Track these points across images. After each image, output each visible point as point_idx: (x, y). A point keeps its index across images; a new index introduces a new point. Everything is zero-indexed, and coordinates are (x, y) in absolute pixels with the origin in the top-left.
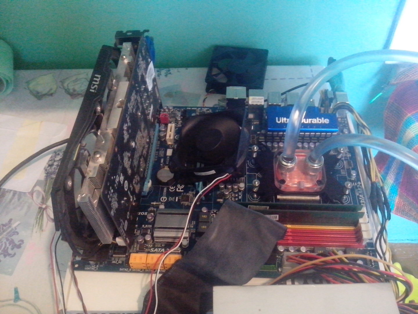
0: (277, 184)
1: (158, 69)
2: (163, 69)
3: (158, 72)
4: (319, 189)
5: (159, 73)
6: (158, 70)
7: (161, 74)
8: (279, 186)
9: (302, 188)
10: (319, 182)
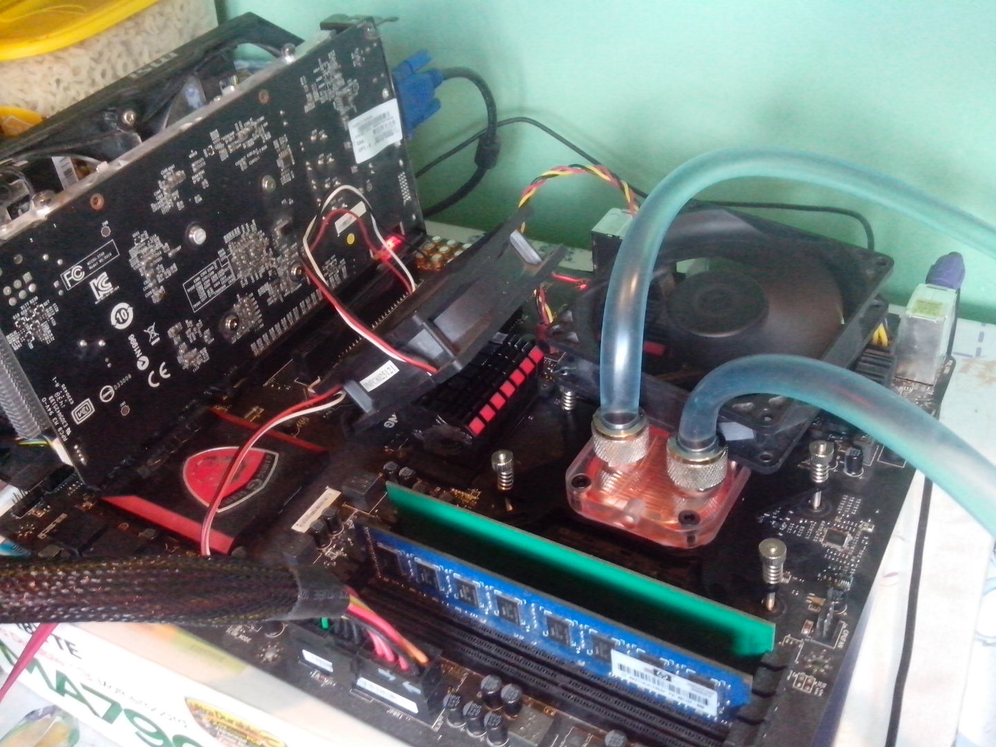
10: (685, 516)
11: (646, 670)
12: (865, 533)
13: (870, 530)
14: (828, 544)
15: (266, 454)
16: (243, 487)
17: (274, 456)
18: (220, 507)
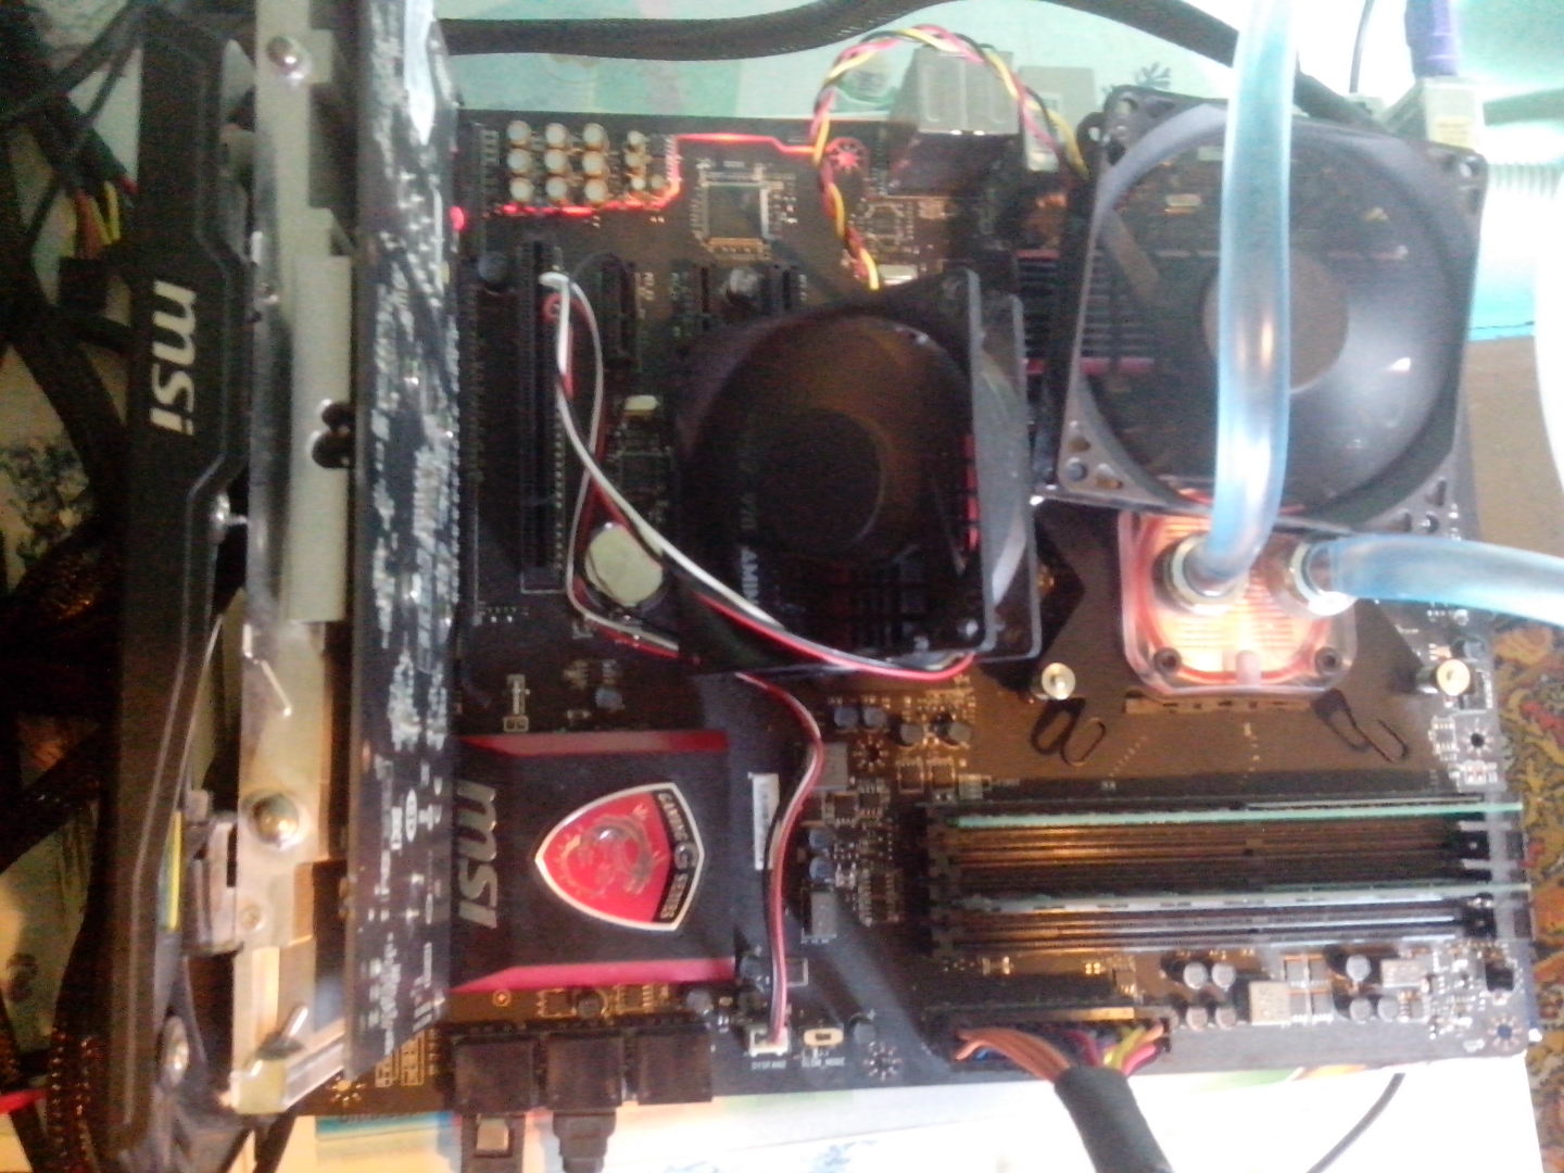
15: (655, 794)
16: (673, 871)
17: (669, 792)
18: (670, 920)
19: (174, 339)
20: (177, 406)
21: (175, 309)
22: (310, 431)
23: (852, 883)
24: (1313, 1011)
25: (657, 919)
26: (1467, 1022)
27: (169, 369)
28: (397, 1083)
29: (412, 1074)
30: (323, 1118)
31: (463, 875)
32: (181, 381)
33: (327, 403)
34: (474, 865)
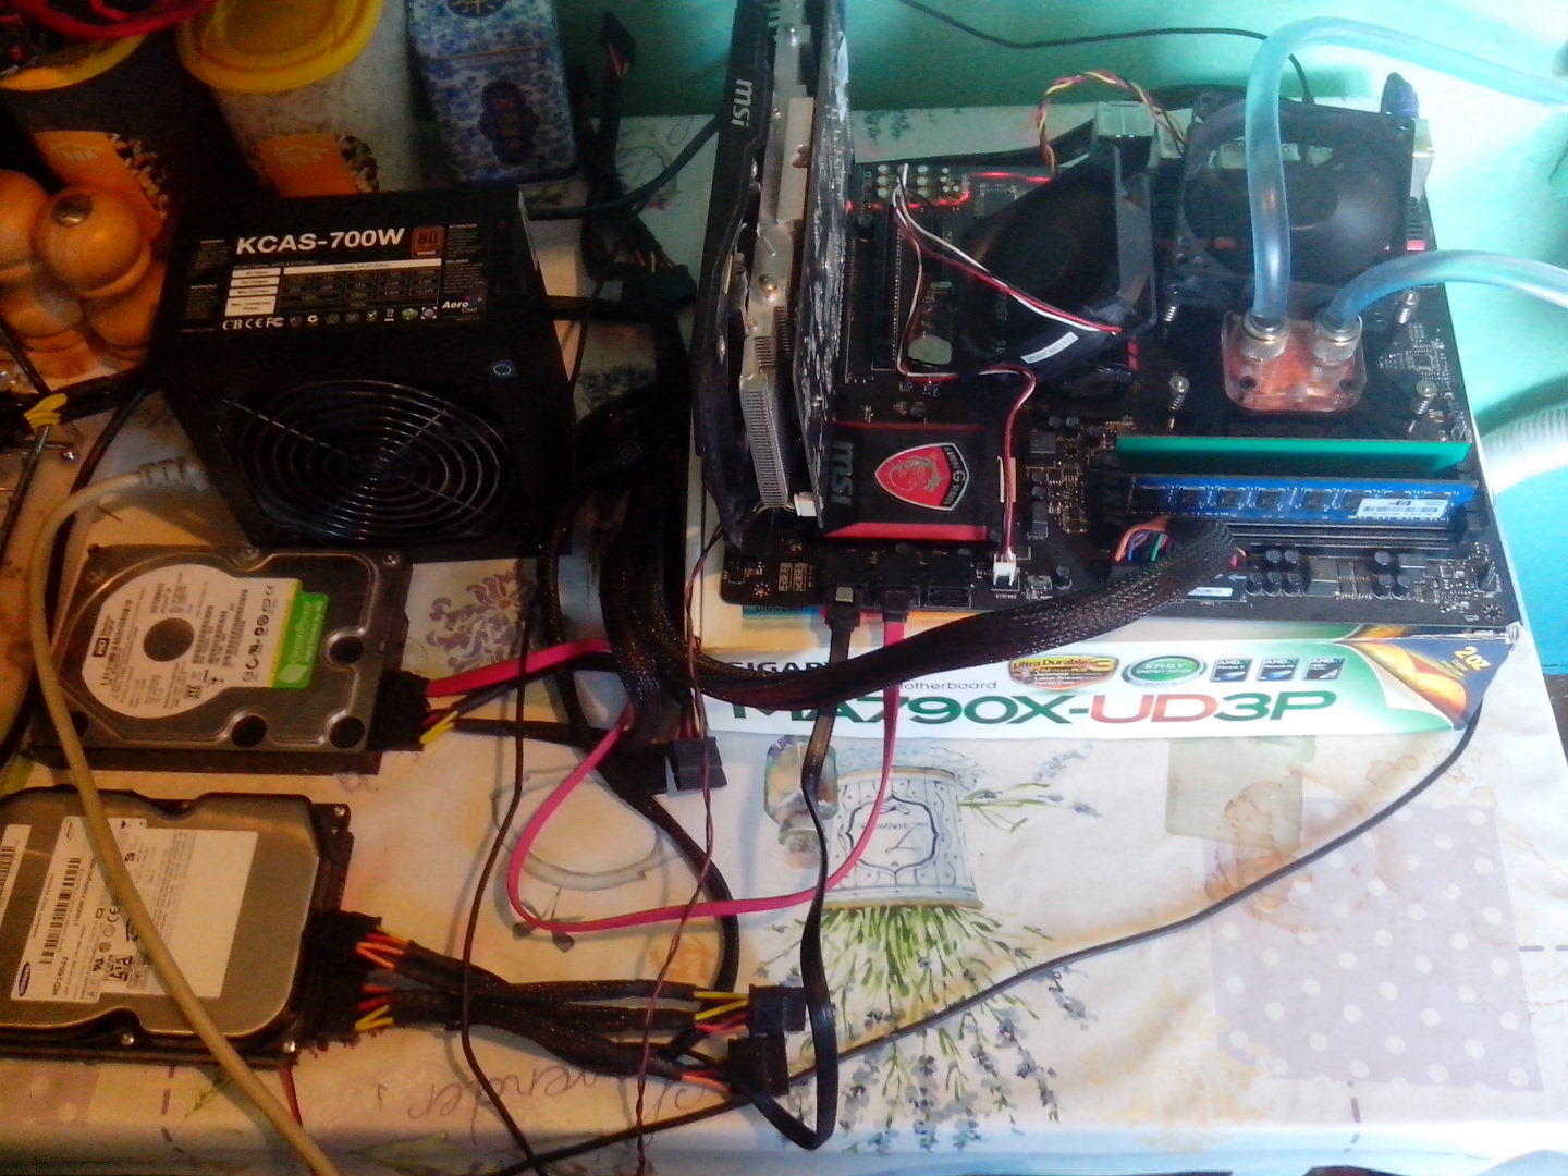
0: (1231, 390)
1: (869, 114)
2: (883, 115)
3: (871, 123)
4: (1345, 404)
5: (871, 126)
6: (869, 117)
7: (878, 131)
8: (1237, 395)
9: (1300, 400)
10: (1347, 385)
11: (1390, 504)
12: (1440, 351)
13: (1442, 347)
14: (1420, 368)
15: (943, 447)
16: (952, 483)
17: (951, 447)
18: (949, 506)
19: (744, 98)
20: (743, 118)
21: (745, 88)
22: (793, 156)
23: (1059, 512)
24: (1358, 592)
25: (942, 505)
26: (1465, 604)
27: (740, 107)
28: (790, 590)
29: (799, 586)
30: (747, 607)
31: (833, 484)
32: (746, 110)
33: (801, 146)
34: (840, 478)
